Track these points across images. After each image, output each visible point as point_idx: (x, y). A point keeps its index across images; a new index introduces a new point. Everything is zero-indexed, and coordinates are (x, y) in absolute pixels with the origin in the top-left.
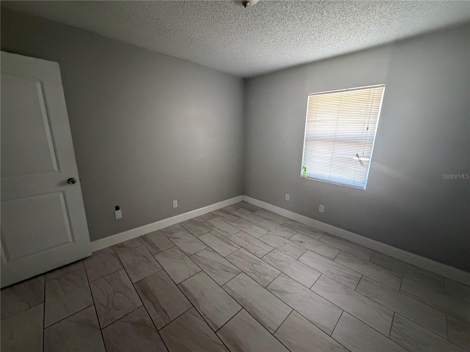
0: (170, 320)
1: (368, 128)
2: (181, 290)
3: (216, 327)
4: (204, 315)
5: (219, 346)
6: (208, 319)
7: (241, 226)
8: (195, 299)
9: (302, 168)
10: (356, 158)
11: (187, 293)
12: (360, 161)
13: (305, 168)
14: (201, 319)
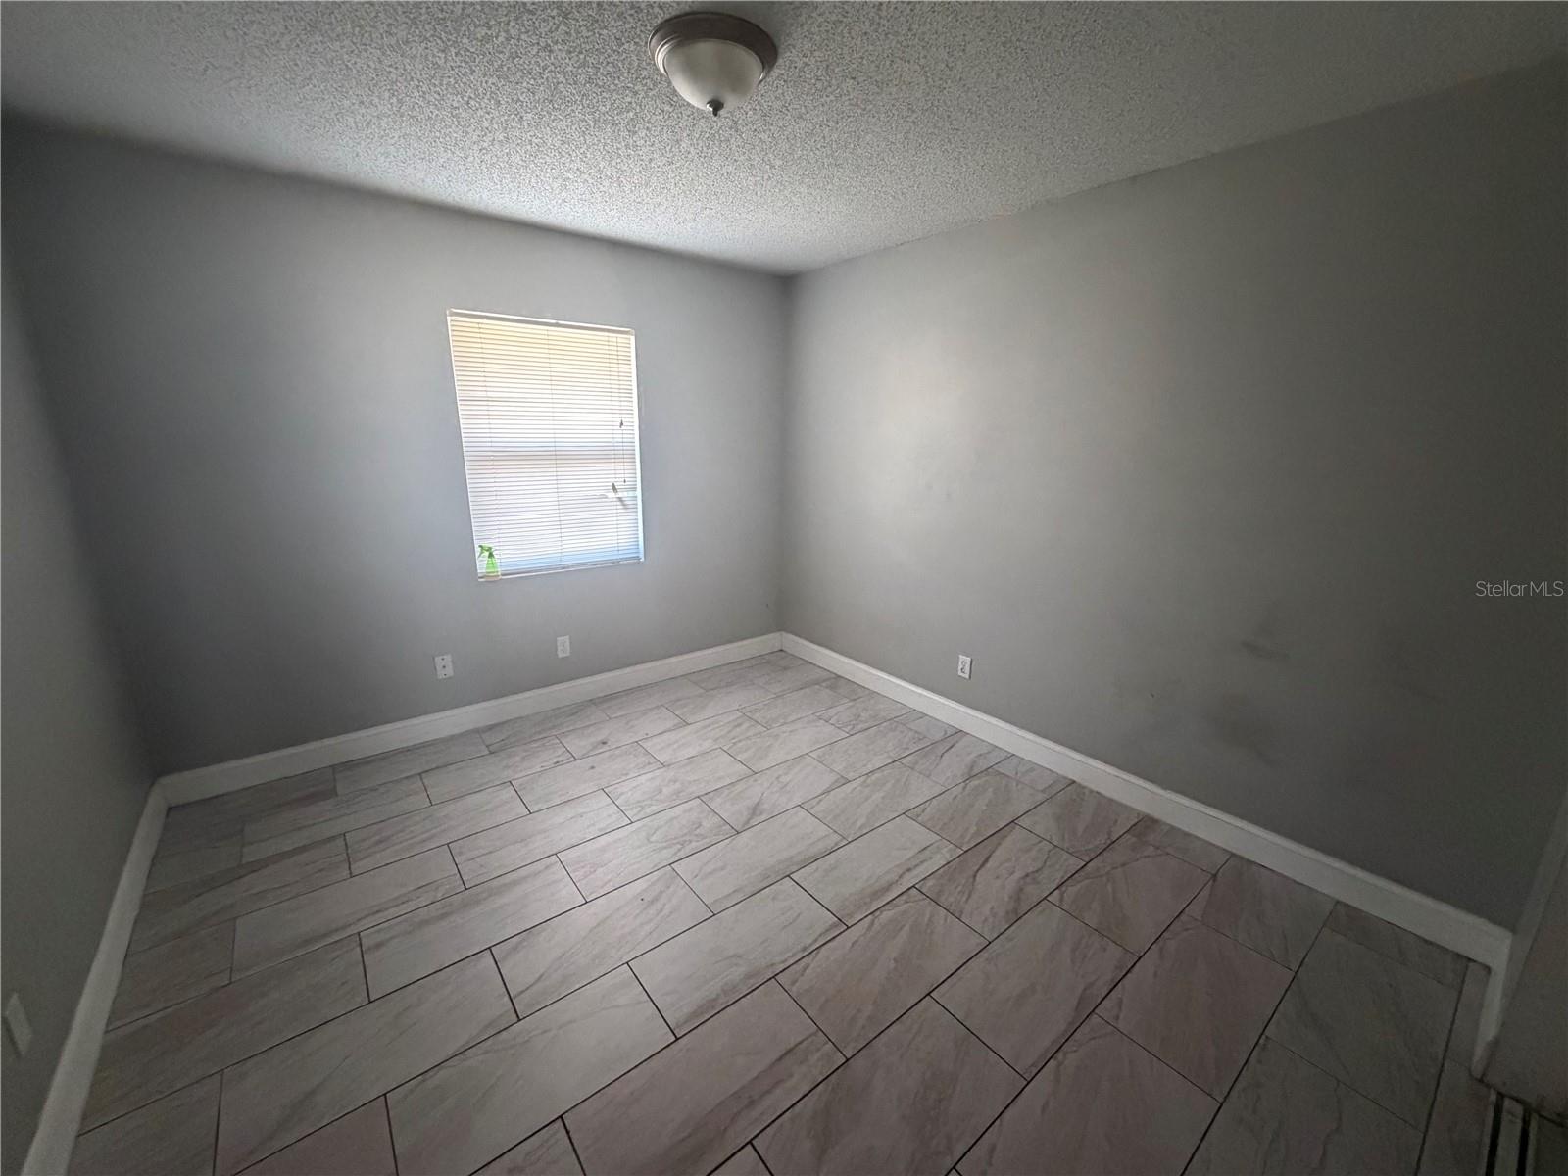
0: (815, 1034)
1: (622, 424)
2: (706, 1021)
3: (834, 926)
4: (804, 949)
5: (876, 921)
6: (816, 940)
7: (397, 847)
8: (748, 976)
9: (478, 550)
10: (611, 494)
11: (721, 1001)
12: (620, 499)
13: (490, 548)
14: (815, 957)
